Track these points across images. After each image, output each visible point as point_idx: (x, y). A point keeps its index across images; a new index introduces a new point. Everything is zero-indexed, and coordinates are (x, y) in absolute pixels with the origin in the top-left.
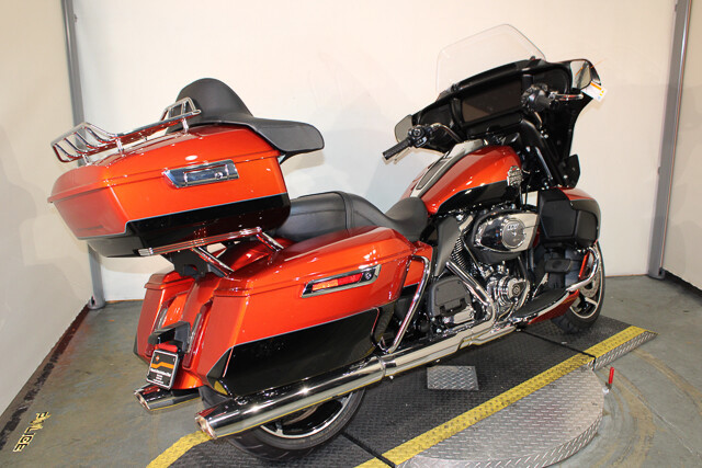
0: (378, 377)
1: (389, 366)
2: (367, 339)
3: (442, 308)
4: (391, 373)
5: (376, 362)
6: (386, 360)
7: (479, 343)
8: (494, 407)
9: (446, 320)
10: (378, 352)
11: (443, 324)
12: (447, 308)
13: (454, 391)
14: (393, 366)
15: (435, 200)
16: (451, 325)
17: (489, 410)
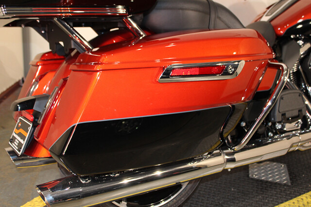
0: (220, 169)
1: (229, 161)
2: (217, 134)
3: (284, 115)
4: (230, 166)
5: (219, 155)
6: (227, 154)
7: (303, 149)
8: (305, 203)
9: (279, 126)
10: (223, 147)
11: (276, 129)
12: (287, 116)
13: (270, 182)
14: (233, 160)
15: (281, 26)
16: (282, 131)
17: (301, 204)
